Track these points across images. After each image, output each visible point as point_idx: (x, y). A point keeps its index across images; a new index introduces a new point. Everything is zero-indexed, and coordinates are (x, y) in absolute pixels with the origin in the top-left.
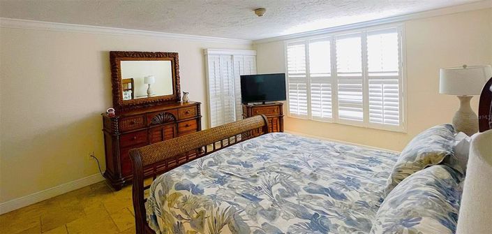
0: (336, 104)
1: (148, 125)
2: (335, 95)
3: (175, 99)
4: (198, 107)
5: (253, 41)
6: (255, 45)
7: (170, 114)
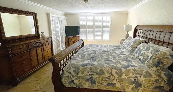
0: (95, 35)
1: (30, 49)
2: (94, 32)
3: (37, 36)
4: (51, 39)
5: (65, 13)
6: (66, 15)
7: (40, 42)
